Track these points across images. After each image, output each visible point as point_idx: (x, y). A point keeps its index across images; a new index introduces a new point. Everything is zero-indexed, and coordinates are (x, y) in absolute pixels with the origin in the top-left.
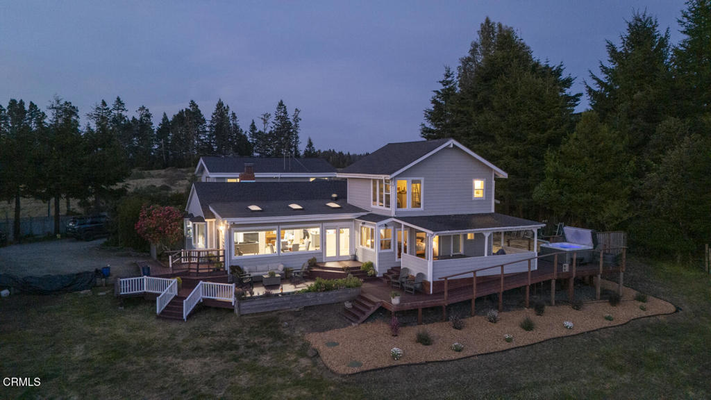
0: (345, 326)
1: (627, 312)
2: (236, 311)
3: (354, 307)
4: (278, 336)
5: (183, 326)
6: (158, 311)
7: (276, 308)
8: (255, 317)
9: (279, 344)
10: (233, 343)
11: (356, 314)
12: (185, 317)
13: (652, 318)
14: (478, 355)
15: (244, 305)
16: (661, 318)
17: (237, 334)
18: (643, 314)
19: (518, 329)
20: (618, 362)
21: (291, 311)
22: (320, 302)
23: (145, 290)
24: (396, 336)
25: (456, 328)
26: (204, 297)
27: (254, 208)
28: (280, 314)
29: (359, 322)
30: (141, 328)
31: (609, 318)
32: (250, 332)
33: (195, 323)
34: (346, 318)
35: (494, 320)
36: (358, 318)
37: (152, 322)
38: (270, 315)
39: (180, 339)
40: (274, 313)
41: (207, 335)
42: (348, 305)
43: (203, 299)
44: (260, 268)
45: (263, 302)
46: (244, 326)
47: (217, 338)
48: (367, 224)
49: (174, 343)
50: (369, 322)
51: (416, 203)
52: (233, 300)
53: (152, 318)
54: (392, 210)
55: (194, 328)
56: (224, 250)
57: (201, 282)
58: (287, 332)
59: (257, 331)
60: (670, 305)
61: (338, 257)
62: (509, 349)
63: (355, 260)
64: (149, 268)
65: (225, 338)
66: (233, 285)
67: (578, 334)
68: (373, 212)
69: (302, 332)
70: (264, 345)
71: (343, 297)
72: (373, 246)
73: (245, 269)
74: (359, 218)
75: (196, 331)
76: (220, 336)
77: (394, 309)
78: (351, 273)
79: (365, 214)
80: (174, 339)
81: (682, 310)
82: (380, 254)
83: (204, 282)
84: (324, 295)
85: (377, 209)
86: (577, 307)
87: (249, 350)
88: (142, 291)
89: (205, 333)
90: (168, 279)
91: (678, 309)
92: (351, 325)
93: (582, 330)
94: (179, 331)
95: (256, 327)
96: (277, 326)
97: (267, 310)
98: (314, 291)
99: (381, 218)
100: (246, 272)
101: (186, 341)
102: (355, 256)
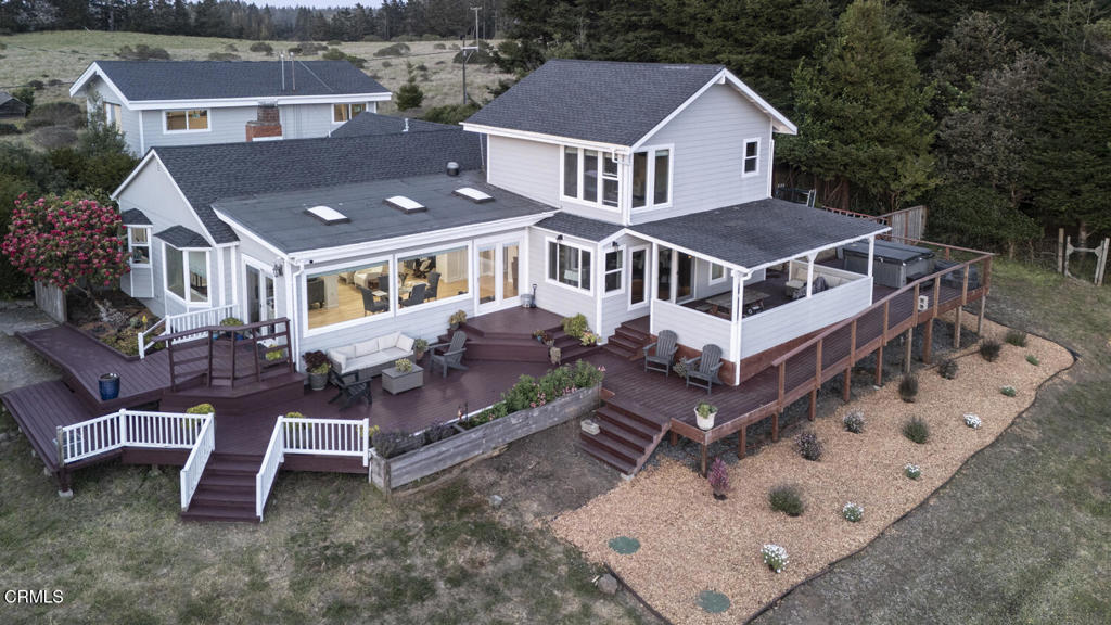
0: (612, 485)
1: (1020, 373)
2: (378, 480)
3: (603, 432)
4: (502, 540)
5: (261, 535)
6: (185, 502)
7: (458, 460)
8: (422, 487)
9: (513, 561)
10: (414, 574)
11: (621, 452)
12: (259, 512)
13: (1056, 380)
14: (893, 525)
15: (397, 465)
16: (1066, 377)
17: (404, 543)
18: (1042, 373)
19: (905, 442)
21: (487, 459)
22: (534, 428)
23: (124, 442)
24: (723, 497)
25: (807, 457)
26: (289, 451)
27: (327, 213)
28: (465, 470)
29: (636, 470)
30: (160, 558)
31: (1008, 393)
32: (432, 533)
33: (285, 525)
34: (601, 460)
35: (852, 427)
36: (634, 464)
37: (177, 534)
38: (447, 477)
39: (280, 580)
40: (456, 472)
41: (336, 561)
42: (592, 428)
44: (362, 348)
45: (433, 452)
46: (407, 518)
47: (369, 567)
48: (570, 241)
49: (275, 600)
50: (649, 467)
51: (661, 197)
52: (365, 453)
53: (169, 521)
54: (623, 211)
55: (293, 539)
56: (287, 323)
57: (281, 419)
58: (508, 521)
59: (444, 528)
60: (1059, 347)
61: (500, 304)
62: (927, 499)
63: (533, 307)
64: (117, 382)
65: (384, 561)
66: (365, 422)
67: (997, 440)
68: (566, 210)
69: (537, 515)
70: (483, 571)
71: (572, 410)
72: (586, 284)
73: (338, 357)
74: (539, 224)
75: (304, 551)
76: (371, 556)
77: (708, 439)
78: (556, 345)
79: (550, 214)
80: (266, 585)
81: (1078, 355)
82: (604, 301)
83: (288, 420)
84: (541, 412)
85: (578, 205)
86: (947, 370)
87: (462, 592)
88: (117, 446)
89: (328, 553)
90: (189, 416)
91: (1074, 354)
92: (620, 479)
93: (996, 429)
94: (262, 556)
95: (436, 516)
96: (478, 507)
97: (443, 466)
98: (524, 407)
99: (597, 229)
100: (340, 365)
101: (299, 587)
102: (533, 298)
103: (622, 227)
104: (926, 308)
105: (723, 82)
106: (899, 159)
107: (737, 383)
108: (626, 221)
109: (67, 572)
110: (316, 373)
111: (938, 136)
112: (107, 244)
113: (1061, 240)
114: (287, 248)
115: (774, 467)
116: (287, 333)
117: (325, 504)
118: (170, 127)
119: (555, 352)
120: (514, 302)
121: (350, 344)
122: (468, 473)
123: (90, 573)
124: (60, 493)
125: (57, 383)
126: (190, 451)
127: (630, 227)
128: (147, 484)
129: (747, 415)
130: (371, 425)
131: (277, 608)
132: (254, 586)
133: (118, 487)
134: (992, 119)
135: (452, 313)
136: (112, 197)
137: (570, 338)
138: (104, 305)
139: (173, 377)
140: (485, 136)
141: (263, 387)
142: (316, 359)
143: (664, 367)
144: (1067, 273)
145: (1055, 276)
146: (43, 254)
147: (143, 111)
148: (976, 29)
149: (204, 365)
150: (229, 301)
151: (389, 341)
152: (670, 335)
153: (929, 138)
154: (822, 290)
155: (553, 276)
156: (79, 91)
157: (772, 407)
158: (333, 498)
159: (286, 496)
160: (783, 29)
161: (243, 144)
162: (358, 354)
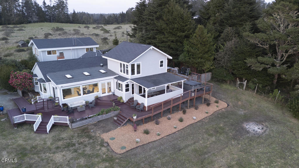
0: (116, 129)
1: (213, 109)
2: (70, 127)
3: (117, 119)
4: (90, 137)
5: (48, 136)
6: (35, 130)
7: (87, 124)
8: (78, 129)
9: (91, 141)
10: (73, 143)
11: (119, 123)
12: (48, 132)
13: (220, 110)
14: (166, 136)
15: (73, 125)
16: (223, 110)
17: (73, 138)
18: (218, 109)
19: (178, 122)
20: (211, 132)
21: (93, 124)
22: (104, 118)
23: (26, 120)
24: (136, 131)
25: (156, 124)
26: (55, 121)
27: (69, 76)
28: (88, 126)
29: (121, 126)
30: (29, 139)
31: (207, 113)
32: (78, 136)
33: (53, 134)
34: (116, 125)
35: (169, 119)
36: (121, 125)
37: (33, 135)
38: (84, 127)
39: (49, 143)
40: (86, 126)
41: (60, 140)
42: (115, 118)
43: (54, 122)
44: (74, 103)
45: (81, 122)
46: (75, 133)
47: (65, 141)
48: (119, 82)
49: (47, 146)
50: (124, 126)
51: (139, 72)
52: (68, 122)
53: (32, 133)
54: (130, 76)
55: (53, 136)
56: (58, 98)
57: (53, 116)
58: (93, 134)
59: (81, 135)
60: (226, 103)
61: (107, 94)
62: (176, 132)
63: (114, 95)
64: (25, 109)
65: (68, 140)
66: (68, 117)
67: (198, 122)
68: (120, 75)
69: (99, 134)
70: (85, 142)
71: (113, 115)
72: (122, 91)
73: (69, 105)
74: (115, 78)
75: (55, 138)
76: (66, 140)
77: (134, 121)
78: (114, 102)
79: (117, 76)
80: (46, 144)
81: (229, 105)
82: (125, 94)
83: (54, 116)
84: (105, 116)
85: (122, 74)
86: (196, 108)
87: (80, 146)
88: (24, 120)
89: (59, 139)
90: (37, 115)
91: (228, 105)
92: (118, 128)
93: (199, 119)
94: (47, 139)
95: (80, 133)
96: (88, 132)
97: (83, 125)
98: (101, 115)
99: (125, 79)
100: (69, 106)
101: (52, 144)
102: (114, 93)
103: (129, 79)
104: (193, 96)
105: (152, 49)
106: (205, 62)
107: (147, 110)
108: (130, 78)
109: (13, 141)
110: (65, 107)
111: (214, 57)
112: (29, 81)
113: (237, 80)
114: (57, 84)
115: (149, 126)
116: (59, 100)
117: (61, 131)
118: (48, 54)
119: (114, 104)
120: (111, 93)
121: (72, 102)
122: (89, 126)
123: (17, 141)
124: (15, 128)
125: (17, 108)
126: (36, 121)
127: (131, 79)
128: (30, 127)
129: (144, 116)
130: (69, 117)
131: (47, 147)
132: (44, 143)
133: (25, 127)
134: (226, 53)
135: (96, 96)
136: (32, 71)
137: (118, 101)
138: (30, 93)
139: (36, 108)
140: (107, 59)
141: (53, 110)
142: (65, 105)
143: (134, 107)
144: (238, 87)
145: (236, 88)
146: (16, 84)
147: (42, 51)
148: (228, 31)
149: (42, 106)
150: (50, 93)
151: (81, 101)
152: (136, 101)
153: (212, 57)
154: (171, 92)
155: (117, 89)
156: (30, 45)
157: (151, 115)
158: (63, 130)
159: (54, 129)
160: (184, 32)
161: (56, 61)
162: (74, 104)
